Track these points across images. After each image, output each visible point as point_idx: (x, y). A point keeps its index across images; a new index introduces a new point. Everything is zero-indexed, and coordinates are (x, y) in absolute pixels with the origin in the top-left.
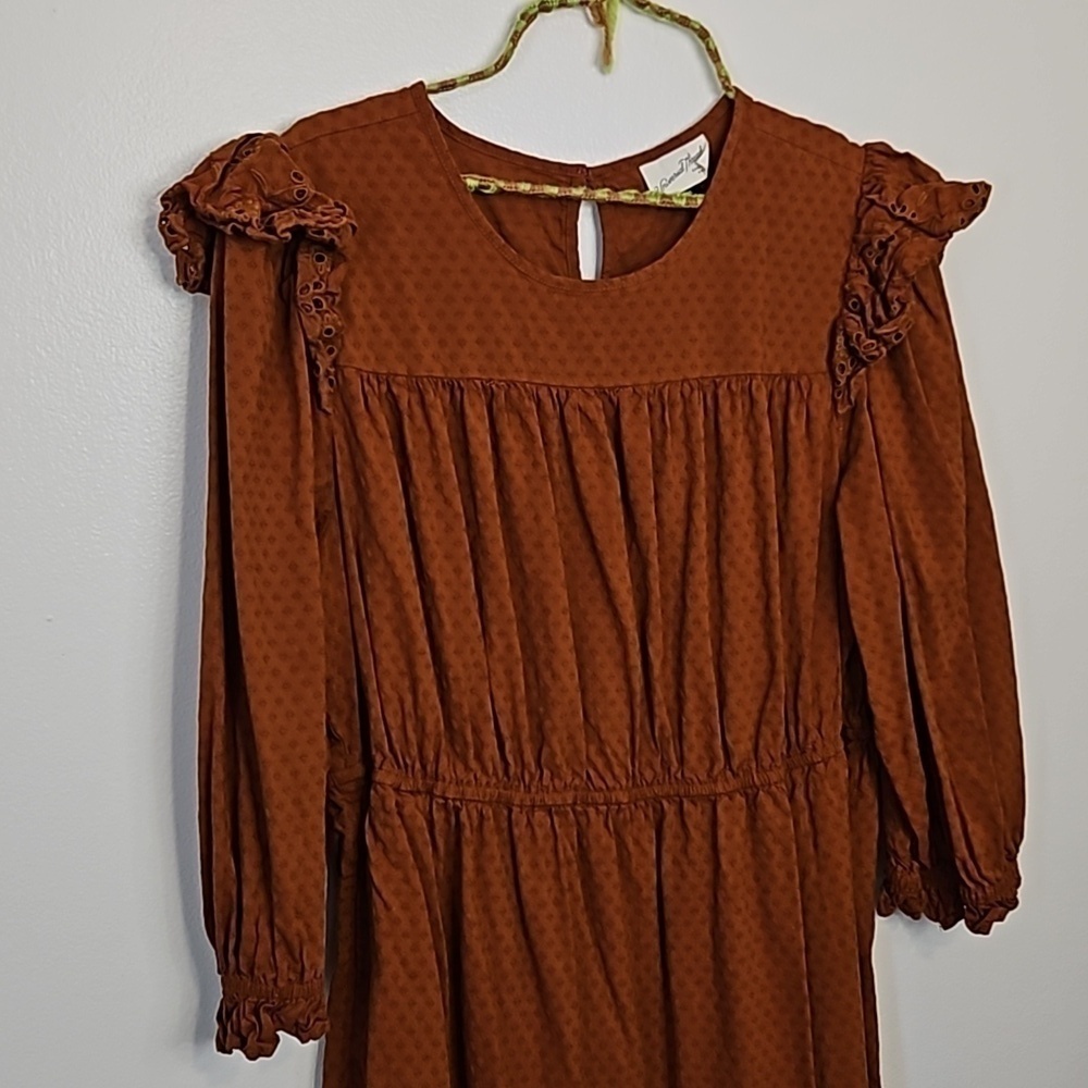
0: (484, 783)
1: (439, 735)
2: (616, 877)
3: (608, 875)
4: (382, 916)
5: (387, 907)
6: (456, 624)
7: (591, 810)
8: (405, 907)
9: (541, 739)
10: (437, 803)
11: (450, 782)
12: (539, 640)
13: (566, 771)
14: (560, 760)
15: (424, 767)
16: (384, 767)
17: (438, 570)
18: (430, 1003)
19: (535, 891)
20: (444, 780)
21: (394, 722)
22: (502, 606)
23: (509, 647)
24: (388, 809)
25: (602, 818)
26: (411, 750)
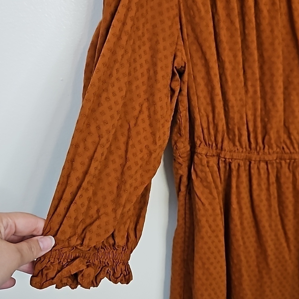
0: (241, 151)
1: (223, 131)
2: (291, 189)
3: (288, 188)
4: (201, 208)
5: (203, 204)
6: (233, 81)
7: (283, 162)
8: (210, 204)
9: (265, 133)
10: (222, 160)
11: (228, 151)
12: (268, 88)
13: (274, 146)
14: (273, 141)
15: (217, 145)
16: (201, 146)
17: (227, 56)
18: (220, 241)
19: (259, 195)
20: (225, 150)
21: (205, 125)
22: (253, 73)
23: (255, 92)
24: (203, 164)
25: (287, 165)
26: (212, 138)
